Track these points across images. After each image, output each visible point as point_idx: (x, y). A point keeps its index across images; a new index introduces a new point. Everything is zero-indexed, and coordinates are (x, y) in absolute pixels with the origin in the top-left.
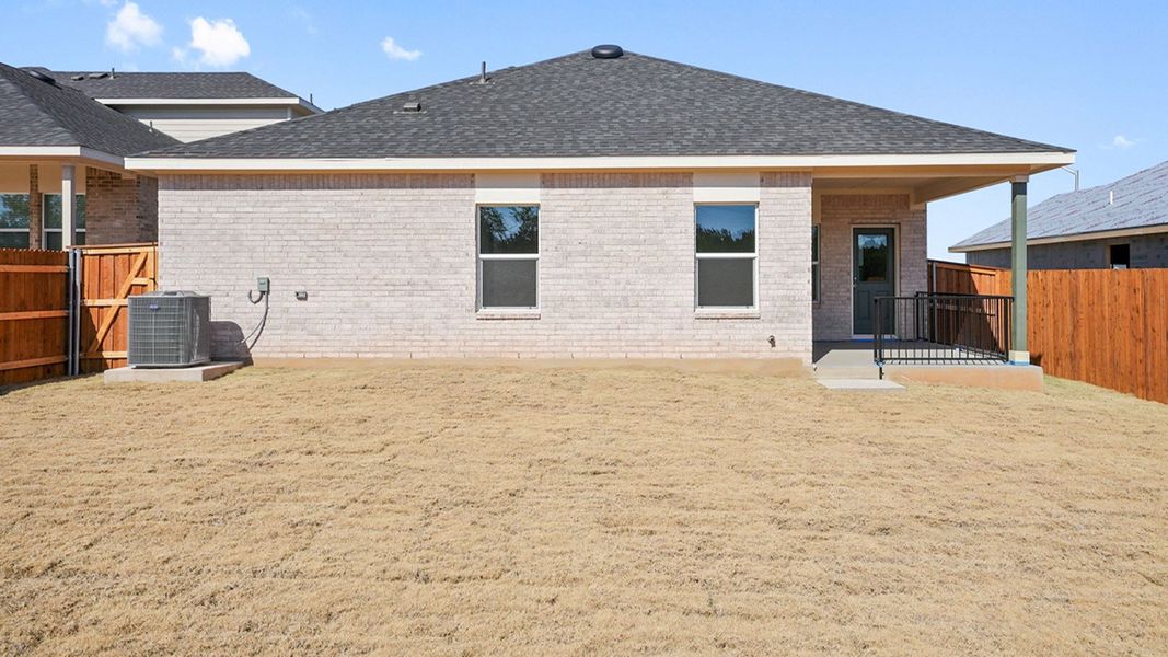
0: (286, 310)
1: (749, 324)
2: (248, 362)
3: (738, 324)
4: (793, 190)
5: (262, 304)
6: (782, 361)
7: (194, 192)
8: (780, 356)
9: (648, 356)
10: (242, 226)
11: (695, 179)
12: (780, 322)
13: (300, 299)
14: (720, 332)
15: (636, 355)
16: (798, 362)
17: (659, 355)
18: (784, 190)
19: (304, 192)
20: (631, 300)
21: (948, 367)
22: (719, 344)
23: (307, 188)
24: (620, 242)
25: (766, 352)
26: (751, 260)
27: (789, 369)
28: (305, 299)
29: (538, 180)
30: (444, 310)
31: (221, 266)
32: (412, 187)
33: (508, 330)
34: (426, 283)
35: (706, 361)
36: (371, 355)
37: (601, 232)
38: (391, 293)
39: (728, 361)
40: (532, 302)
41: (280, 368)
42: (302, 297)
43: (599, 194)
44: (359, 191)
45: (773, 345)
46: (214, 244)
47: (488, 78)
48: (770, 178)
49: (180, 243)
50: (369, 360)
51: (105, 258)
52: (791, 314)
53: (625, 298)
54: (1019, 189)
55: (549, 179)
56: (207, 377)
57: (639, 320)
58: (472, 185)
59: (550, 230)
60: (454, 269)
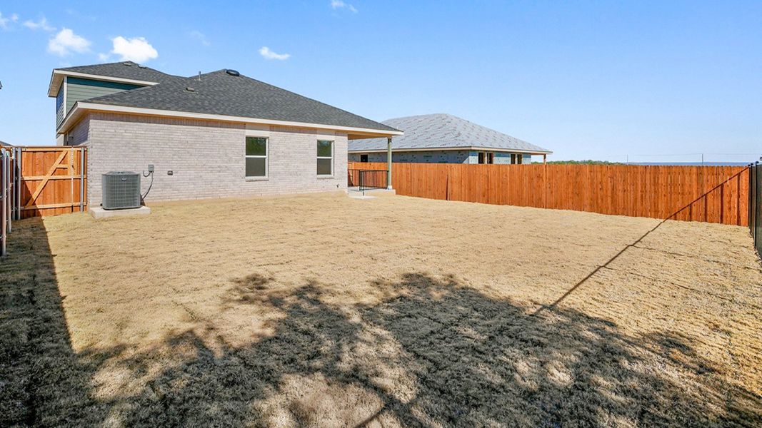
0: (162, 180)
1: (330, 181)
2: (143, 204)
4: (343, 137)
5: (150, 177)
7: (113, 122)
8: (339, 191)
9: (304, 192)
10: (140, 140)
11: (317, 132)
12: (340, 179)
13: (169, 174)
14: (323, 183)
15: (300, 192)
18: (341, 137)
19: (171, 126)
20: (298, 173)
22: (323, 188)
23: (173, 124)
24: (295, 152)
25: (336, 189)
26: (331, 159)
27: (343, 194)
28: (172, 174)
29: (268, 128)
30: (233, 178)
31: (127, 159)
32: (220, 127)
33: (256, 186)
34: (226, 167)
35: (320, 193)
36: (202, 198)
37: (289, 148)
38: (212, 172)
39: (326, 193)
40: (264, 174)
42: (170, 173)
44: (198, 127)
45: (338, 187)
46: (124, 148)
49: (103, 147)
50: (202, 200)
51: (37, 153)
52: (342, 177)
53: (296, 172)
54: (389, 141)
55: (273, 127)
57: (301, 180)
58: (244, 128)
59: (269, 147)
60: (237, 161)
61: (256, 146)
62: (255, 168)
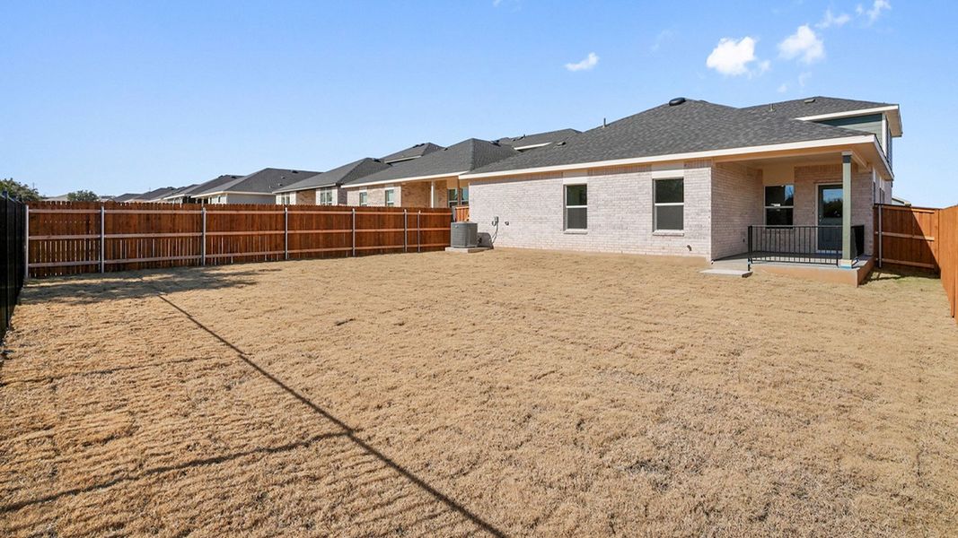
1: (679, 239)
2: (492, 248)
3: (673, 239)
4: (701, 169)
5: (496, 226)
6: (695, 258)
7: (478, 186)
8: (693, 255)
9: (632, 252)
11: (653, 167)
12: (695, 238)
13: (507, 225)
14: (664, 242)
16: (704, 259)
17: (635, 253)
18: (697, 170)
20: (624, 227)
21: (790, 266)
22: (664, 249)
25: (687, 253)
26: (683, 206)
27: (699, 262)
28: (509, 224)
29: (586, 173)
30: (553, 230)
31: (485, 213)
32: (541, 179)
33: (577, 241)
34: (546, 218)
35: (657, 256)
37: (611, 195)
38: (534, 223)
39: (668, 257)
40: (585, 227)
41: (501, 250)
43: (621, 177)
45: (690, 250)
46: (483, 204)
47: (606, 126)
48: (689, 164)
52: (700, 234)
53: (622, 225)
55: (591, 172)
56: (469, 251)
57: (628, 236)
58: (562, 177)
59: (591, 195)
60: (556, 213)
61: (577, 195)
62: (577, 219)
